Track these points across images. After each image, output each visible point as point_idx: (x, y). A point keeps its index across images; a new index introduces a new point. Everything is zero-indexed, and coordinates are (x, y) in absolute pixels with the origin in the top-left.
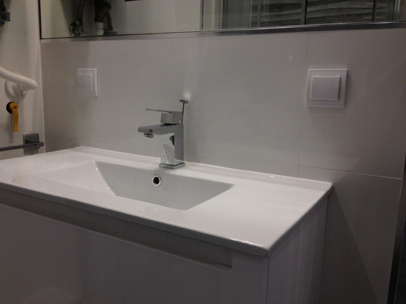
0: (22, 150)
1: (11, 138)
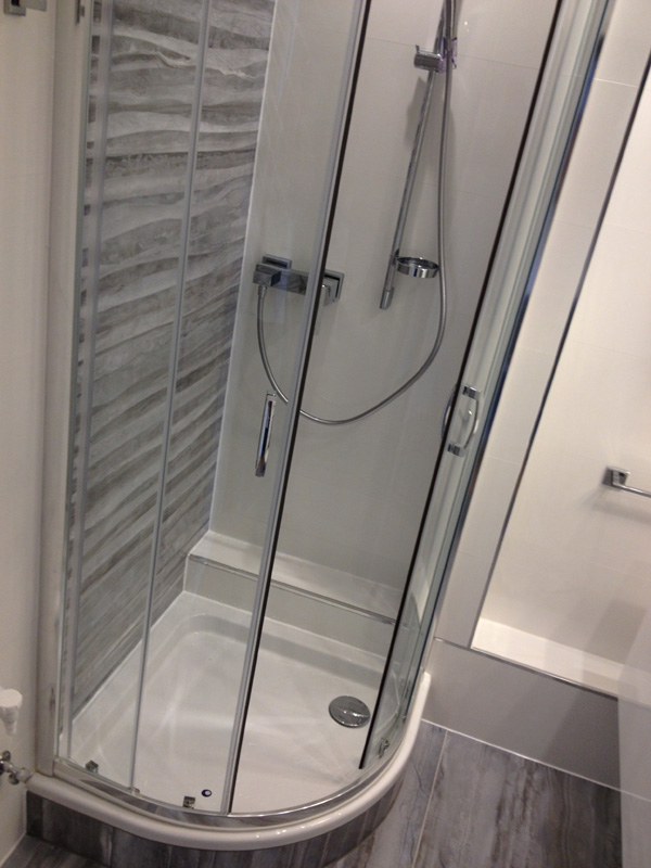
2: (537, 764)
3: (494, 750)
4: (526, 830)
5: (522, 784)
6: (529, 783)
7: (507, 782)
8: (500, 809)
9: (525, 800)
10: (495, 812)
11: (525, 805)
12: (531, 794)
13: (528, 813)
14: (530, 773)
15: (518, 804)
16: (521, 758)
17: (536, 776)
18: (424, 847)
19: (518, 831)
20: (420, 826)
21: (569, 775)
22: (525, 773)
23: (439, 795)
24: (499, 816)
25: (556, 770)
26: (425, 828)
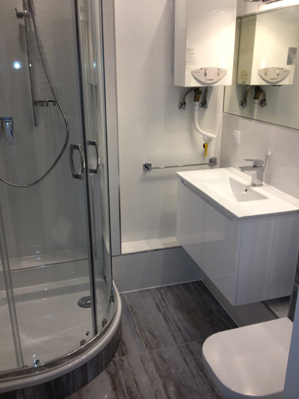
0: (208, 165)
1: (204, 159)
2: (160, 287)
3: (143, 291)
4: (170, 308)
5: (159, 296)
6: (161, 294)
7: (154, 298)
8: (158, 307)
9: (164, 300)
10: (157, 308)
11: (165, 302)
12: (164, 297)
13: (167, 303)
14: (160, 291)
15: (162, 302)
16: (153, 288)
17: (162, 291)
18: (142, 332)
19: (168, 310)
20: (136, 327)
21: (172, 286)
22: (158, 292)
23: (135, 314)
24: (159, 309)
25: (167, 286)
26: (138, 326)
